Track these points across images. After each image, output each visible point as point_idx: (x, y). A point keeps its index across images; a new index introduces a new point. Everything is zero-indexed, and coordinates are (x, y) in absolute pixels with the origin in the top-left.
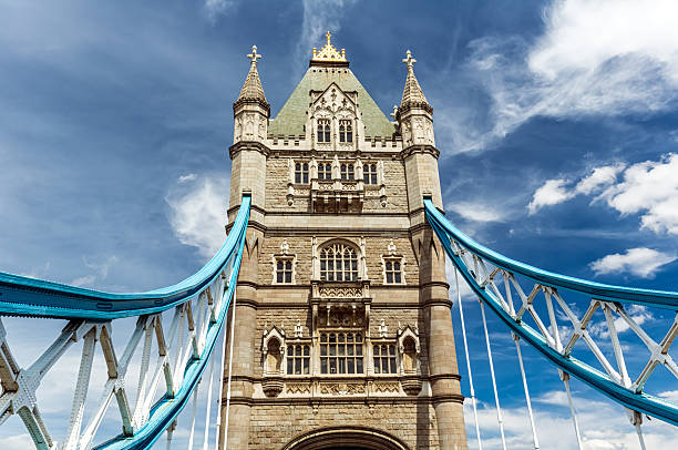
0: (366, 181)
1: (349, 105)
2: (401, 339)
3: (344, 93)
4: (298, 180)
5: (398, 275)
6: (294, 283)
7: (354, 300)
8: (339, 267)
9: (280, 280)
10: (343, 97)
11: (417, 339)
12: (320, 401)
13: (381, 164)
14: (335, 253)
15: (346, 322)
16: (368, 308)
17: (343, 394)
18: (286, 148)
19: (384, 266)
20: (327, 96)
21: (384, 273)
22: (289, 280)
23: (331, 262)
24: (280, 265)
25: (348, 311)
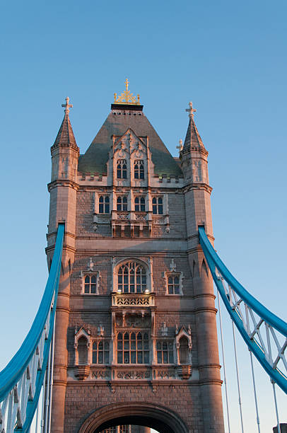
0: (154, 212)
1: (141, 147)
2: (178, 338)
3: (138, 138)
4: (101, 210)
5: (177, 287)
6: (98, 294)
7: (142, 308)
8: (132, 281)
9: (87, 291)
10: (137, 141)
11: (190, 338)
12: (117, 384)
13: (166, 198)
14: (129, 271)
15: (137, 324)
16: (153, 314)
17: (134, 379)
18: (92, 184)
19: (167, 281)
20: (124, 140)
21: (167, 286)
22: (94, 291)
23: (126, 277)
24: (87, 280)
25: (138, 316)
